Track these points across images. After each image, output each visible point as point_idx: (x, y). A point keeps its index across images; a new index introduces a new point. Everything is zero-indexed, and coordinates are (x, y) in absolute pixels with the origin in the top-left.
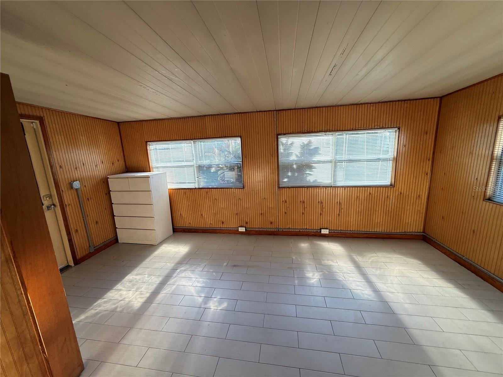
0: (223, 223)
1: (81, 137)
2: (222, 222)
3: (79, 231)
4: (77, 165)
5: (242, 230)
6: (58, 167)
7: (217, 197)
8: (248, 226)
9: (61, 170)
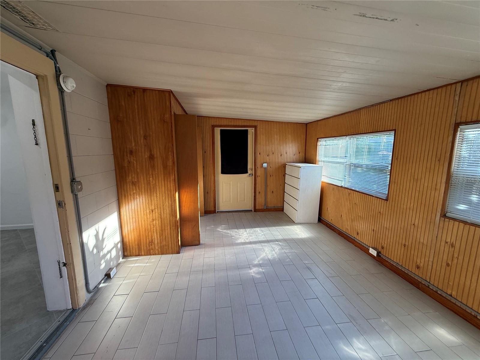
0: (357, 234)
1: (276, 136)
2: (357, 232)
3: (261, 193)
4: (269, 154)
5: (374, 253)
6: (258, 154)
7: (357, 202)
8: (384, 252)
9: (260, 155)
